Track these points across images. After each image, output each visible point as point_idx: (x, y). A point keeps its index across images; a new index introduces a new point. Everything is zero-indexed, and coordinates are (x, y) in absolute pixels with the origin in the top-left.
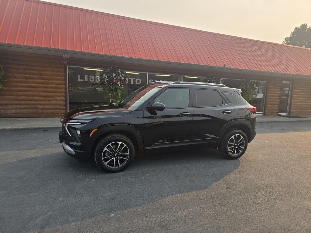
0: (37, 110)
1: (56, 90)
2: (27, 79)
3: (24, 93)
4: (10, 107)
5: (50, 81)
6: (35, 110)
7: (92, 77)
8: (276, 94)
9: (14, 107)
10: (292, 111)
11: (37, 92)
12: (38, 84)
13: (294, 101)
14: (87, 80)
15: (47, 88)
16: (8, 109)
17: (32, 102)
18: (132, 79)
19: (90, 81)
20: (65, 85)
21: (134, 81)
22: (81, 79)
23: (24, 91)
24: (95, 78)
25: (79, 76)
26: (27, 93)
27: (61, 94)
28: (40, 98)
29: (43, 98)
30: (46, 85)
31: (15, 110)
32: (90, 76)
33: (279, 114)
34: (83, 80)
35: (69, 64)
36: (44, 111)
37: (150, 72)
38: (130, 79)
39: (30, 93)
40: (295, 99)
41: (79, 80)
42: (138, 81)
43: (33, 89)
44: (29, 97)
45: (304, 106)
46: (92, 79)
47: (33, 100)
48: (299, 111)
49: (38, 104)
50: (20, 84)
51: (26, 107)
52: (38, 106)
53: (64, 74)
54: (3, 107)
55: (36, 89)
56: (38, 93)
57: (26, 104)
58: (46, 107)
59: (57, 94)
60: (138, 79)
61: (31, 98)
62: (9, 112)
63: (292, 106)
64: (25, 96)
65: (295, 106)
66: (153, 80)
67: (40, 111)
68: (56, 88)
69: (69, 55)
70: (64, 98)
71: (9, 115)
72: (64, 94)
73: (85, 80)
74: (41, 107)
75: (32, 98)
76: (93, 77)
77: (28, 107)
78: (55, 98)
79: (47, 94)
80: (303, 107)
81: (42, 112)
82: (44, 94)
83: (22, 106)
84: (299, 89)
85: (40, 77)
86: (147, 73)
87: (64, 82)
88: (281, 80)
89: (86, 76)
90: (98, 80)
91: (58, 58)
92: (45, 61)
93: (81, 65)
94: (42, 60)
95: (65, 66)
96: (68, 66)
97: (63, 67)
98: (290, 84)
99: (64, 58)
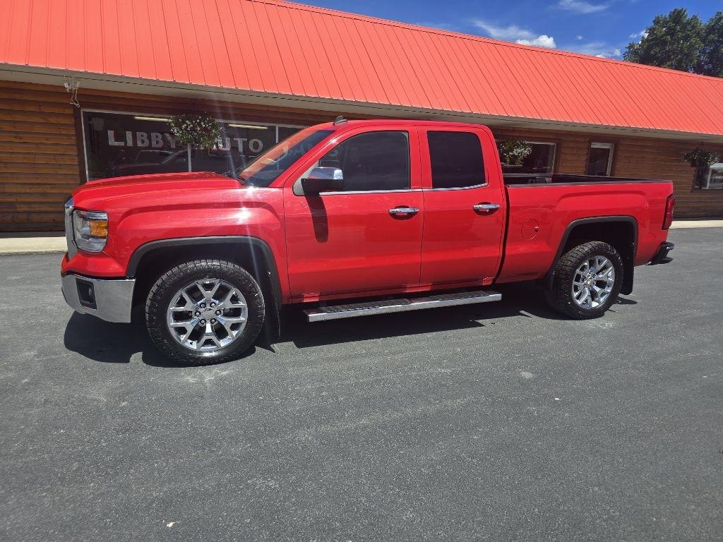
0: (16, 216)
1: (56, 167)
5: (41, 146)
6: (10, 215)
7: (142, 136)
11: (12, 173)
12: (12, 153)
14: (130, 143)
17: (3, 196)
18: (240, 141)
19: (140, 145)
21: (246, 145)
22: (117, 138)
24: (149, 138)
25: (111, 133)
29: (27, 186)
30: (32, 156)
32: (139, 134)
34: (122, 144)
35: (83, 105)
36: (34, 216)
37: (283, 123)
38: (235, 139)
41: (112, 142)
42: (256, 146)
43: (2, 165)
46: (143, 142)
47: (4, 191)
49: (17, 201)
52: (18, 206)
53: (74, 128)
55: (9, 165)
58: (35, 206)
60: (256, 140)
67: (24, 216)
68: (57, 162)
69: (79, 83)
73: (126, 143)
74: (25, 208)
76: (145, 134)
78: (57, 185)
81: (28, 220)
85: (16, 137)
86: (277, 126)
87: (76, 148)
88: (587, 140)
89: (129, 135)
90: (157, 142)
91: (58, 92)
92: (25, 98)
93: (115, 107)
94: (18, 96)
95: (77, 110)
96: (82, 110)
97: (71, 111)
98: (609, 149)
99: (68, 91)
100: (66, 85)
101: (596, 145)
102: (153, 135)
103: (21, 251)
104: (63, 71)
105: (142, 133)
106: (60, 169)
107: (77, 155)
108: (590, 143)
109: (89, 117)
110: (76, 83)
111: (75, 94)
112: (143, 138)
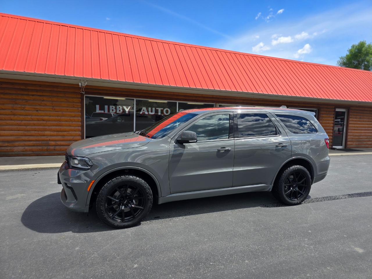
0: (49, 147)
1: (71, 123)
2: (37, 111)
3: (34, 127)
4: (17, 143)
5: (64, 113)
6: (45, 148)
8: (328, 123)
9: (22, 143)
10: (348, 143)
11: (49, 126)
12: (50, 116)
13: (351, 131)
15: (60, 121)
16: (15, 146)
17: (43, 138)
18: (160, 109)
19: (111, 112)
20: (81, 117)
21: (162, 112)
22: (100, 109)
23: (34, 125)
24: (116, 109)
25: (98, 107)
26: (37, 127)
27: (77, 128)
28: (52, 133)
29: (55, 133)
30: (59, 118)
31: (23, 147)
32: (111, 107)
33: (334, 147)
34: (103, 112)
35: (86, 93)
36: (57, 147)
37: (180, 100)
38: (157, 109)
39: (41, 127)
40: (352, 130)
41: (98, 111)
42: (167, 112)
43: (45, 122)
44: (40, 132)
45: (363, 137)
47: (44, 136)
48: (357, 143)
49: (50, 140)
50: (29, 117)
51: (36, 144)
52: (50, 142)
53: (80, 104)
54: (9, 144)
55: (48, 122)
56: (51, 127)
57: (36, 141)
58: (59, 143)
59: (73, 128)
60: (167, 109)
61: (41, 132)
62: (15, 149)
63: (349, 137)
64: (35, 131)
65: (352, 137)
67: (52, 148)
68: (71, 121)
69: (86, 83)
70: (80, 133)
71: (16, 153)
72: (80, 128)
73: (104, 111)
74: (53, 143)
75: (43, 133)
76: (114, 107)
77: (38, 144)
78: (70, 132)
79: (60, 127)
80: (362, 139)
81: (54, 150)
82: (57, 127)
83: (32, 142)
84: (356, 118)
85: (52, 109)
86: (178, 102)
87: (80, 114)
88: (334, 107)
89: (106, 107)
90: (120, 111)
92: (59, 90)
94: (55, 89)
95: (82, 95)
97: (80, 96)
98: (345, 112)
99: (80, 87)
100: (80, 84)
101: (337, 110)
102: (118, 107)
108: (335, 108)
109: (86, 97)
110: (85, 83)
111: (83, 88)
112: (113, 109)
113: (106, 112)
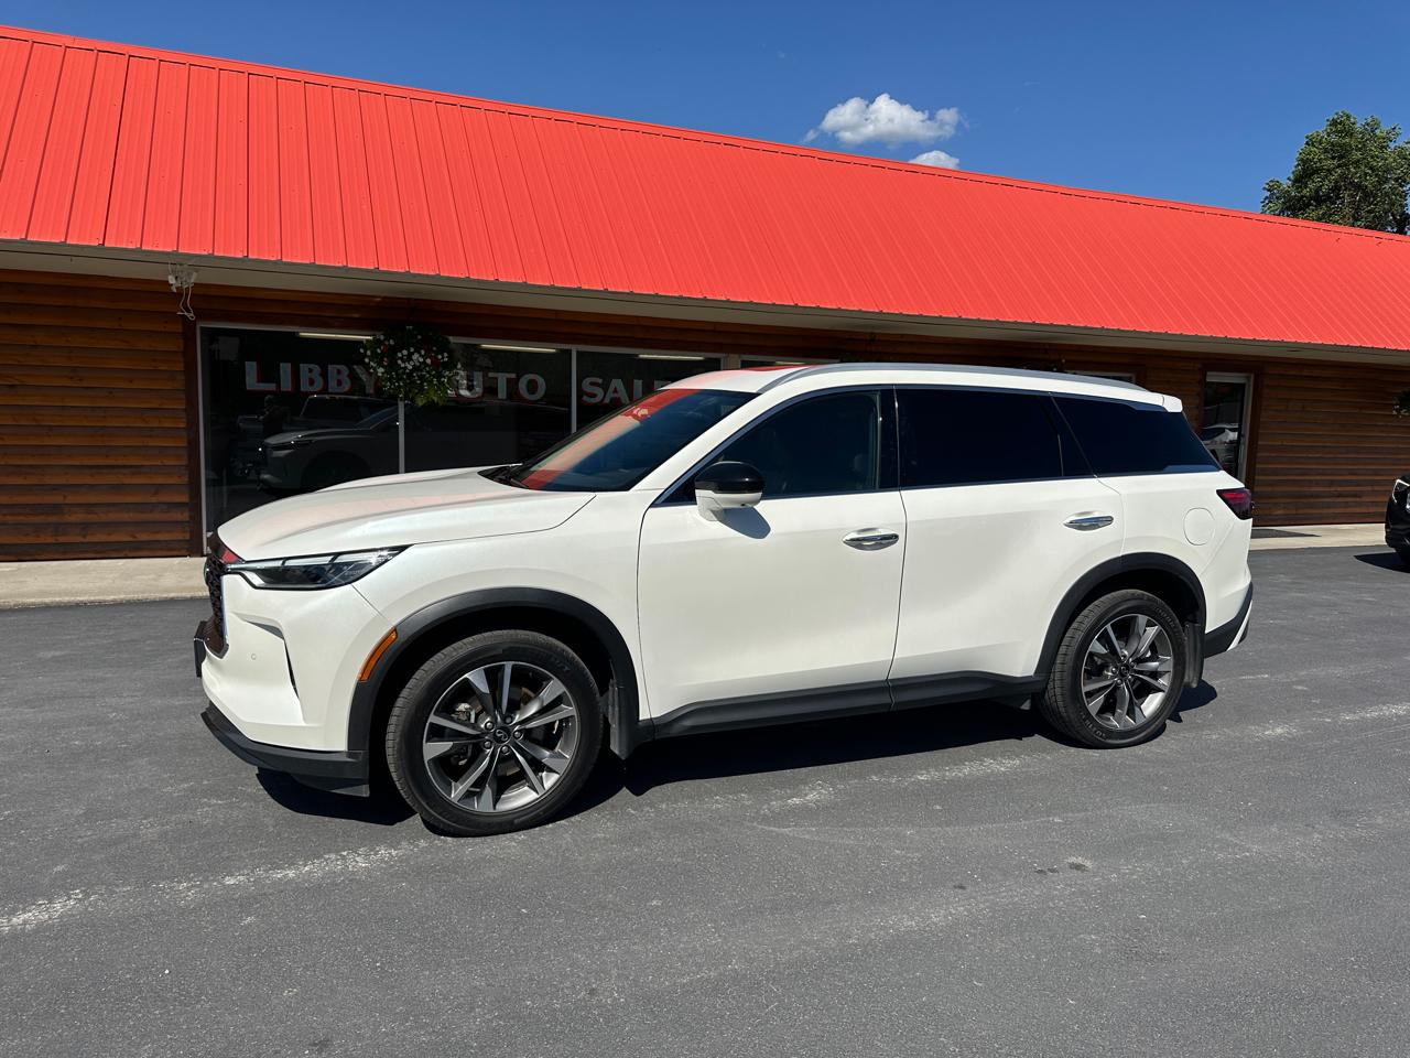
2: (12, 386)
7: (311, 371)
18: (502, 379)
19: (304, 387)
21: (513, 384)
22: (262, 378)
24: (324, 375)
25: (251, 368)
26: (12, 450)
29: (87, 471)
32: (304, 367)
35: (201, 315)
37: (586, 342)
41: (252, 382)
42: (532, 386)
44: (24, 469)
46: (312, 382)
48: (1291, 506)
51: (10, 514)
52: (67, 509)
53: (181, 359)
57: (13, 502)
58: (100, 509)
60: (531, 376)
63: (1258, 482)
64: (6, 463)
66: (600, 381)
67: (77, 529)
69: (195, 275)
70: (183, 472)
72: (183, 452)
73: (279, 385)
74: (79, 511)
76: (317, 369)
77: (17, 514)
81: (84, 536)
84: (1288, 411)
85: (73, 378)
86: (574, 349)
87: (183, 396)
88: (1198, 366)
89: (285, 369)
90: (340, 383)
91: (154, 292)
92: (97, 304)
93: (261, 319)
94: (82, 302)
95: (189, 327)
96: (200, 325)
97: (179, 328)
98: (1243, 386)
99: (175, 290)
100: (172, 280)
101: (1214, 377)
102: (332, 369)
103: (66, 599)
104: (167, 254)
105: (311, 366)
106: (151, 436)
107: (185, 410)
108: (1204, 372)
109: (212, 336)
110: (189, 275)
111: (187, 295)
112: (312, 375)
113: (286, 385)
